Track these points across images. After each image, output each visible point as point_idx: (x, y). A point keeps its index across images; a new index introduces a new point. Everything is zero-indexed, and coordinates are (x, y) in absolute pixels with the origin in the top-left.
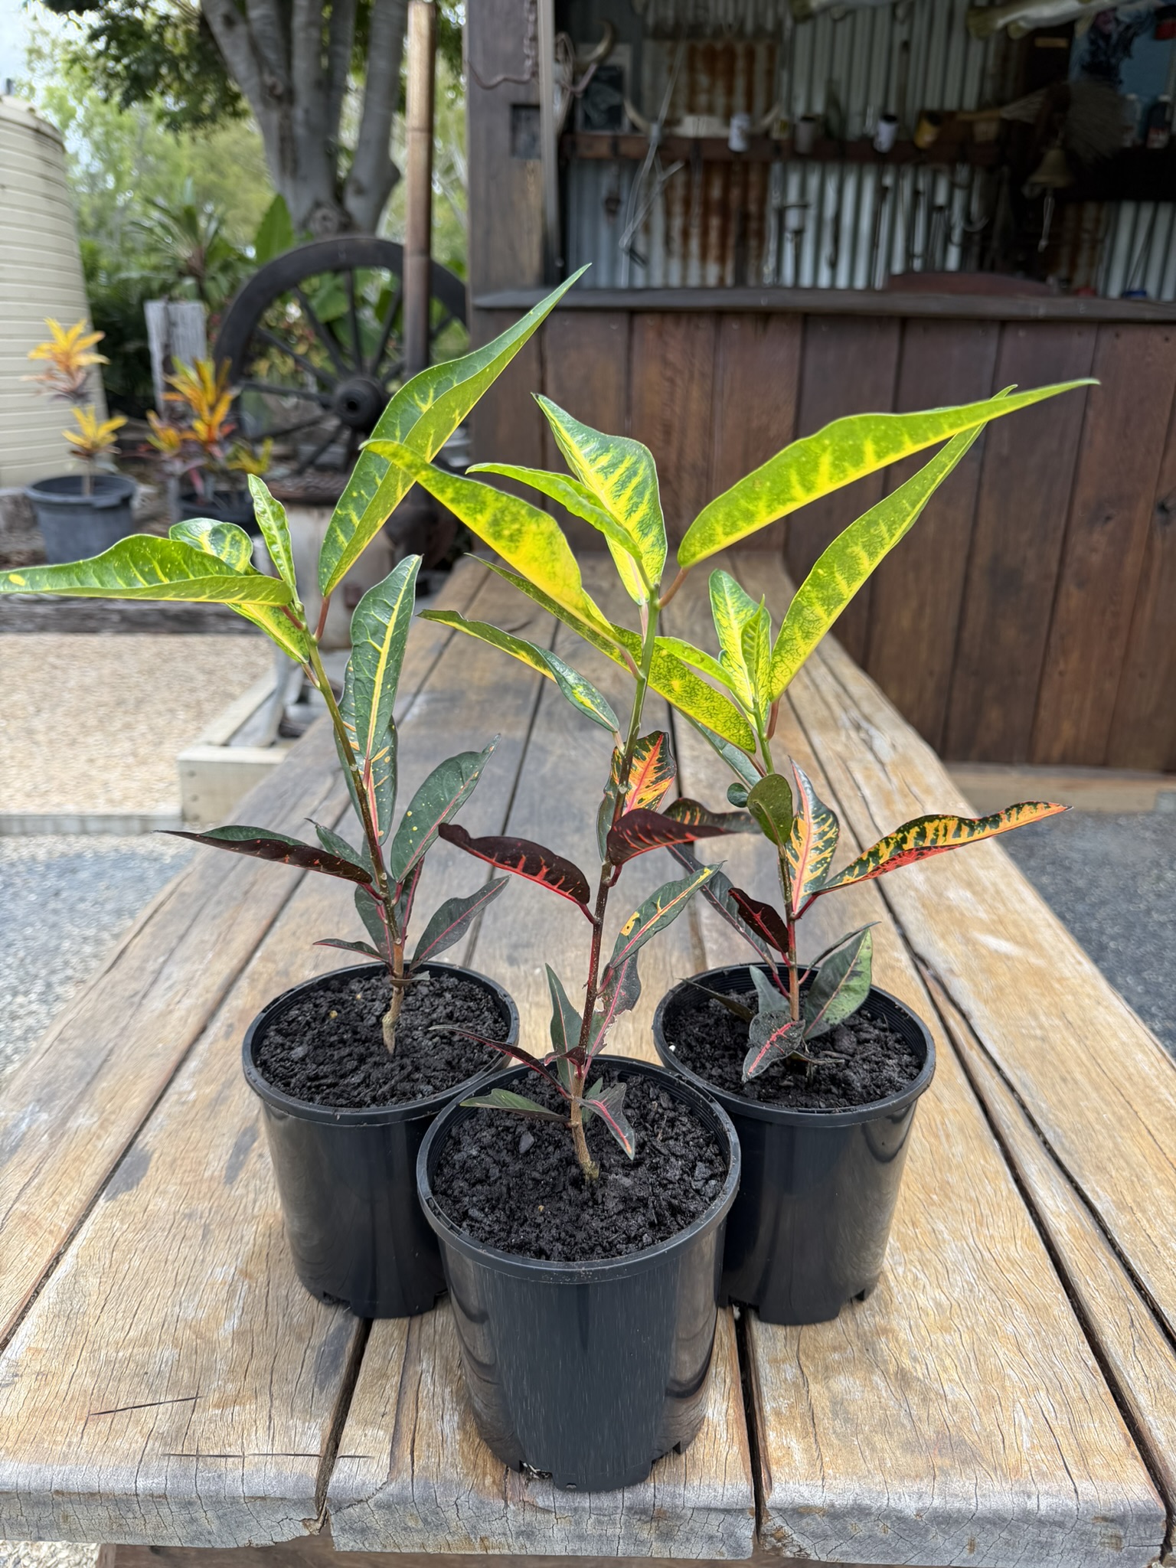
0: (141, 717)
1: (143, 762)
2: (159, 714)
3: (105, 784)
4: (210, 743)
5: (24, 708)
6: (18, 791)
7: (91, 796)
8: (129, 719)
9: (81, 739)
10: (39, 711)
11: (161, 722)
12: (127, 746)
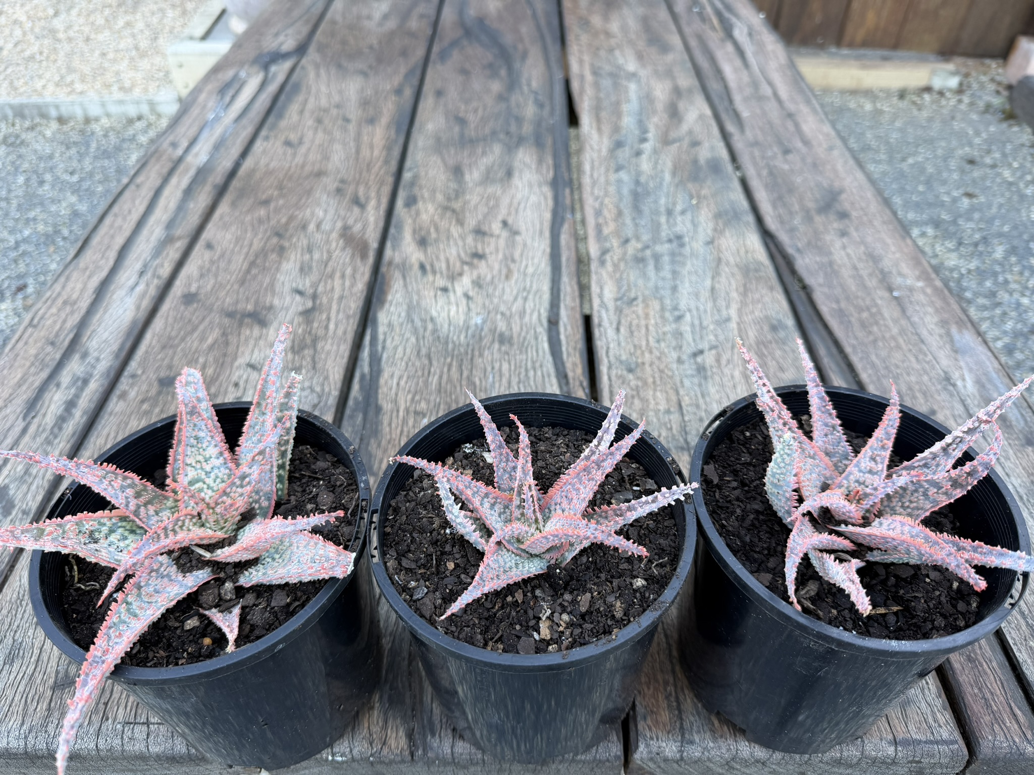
0: (138, 16)
1: (143, 55)
2: (153, 14)
3: (117, 73)
4: (191, 38)
5: (45, 10)
6: (49, 81)
7: (108, 86)
8: (129, 18)
9: (93, 36)
10: (56, 14)
11: (155, 20)
12: (130, 40)
